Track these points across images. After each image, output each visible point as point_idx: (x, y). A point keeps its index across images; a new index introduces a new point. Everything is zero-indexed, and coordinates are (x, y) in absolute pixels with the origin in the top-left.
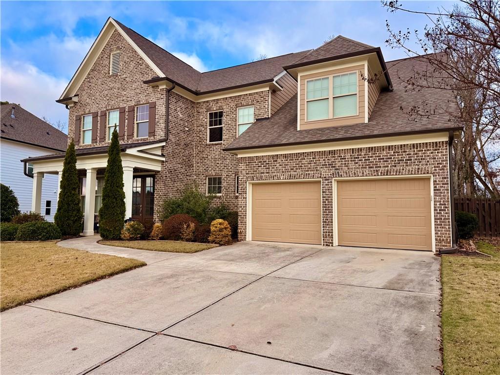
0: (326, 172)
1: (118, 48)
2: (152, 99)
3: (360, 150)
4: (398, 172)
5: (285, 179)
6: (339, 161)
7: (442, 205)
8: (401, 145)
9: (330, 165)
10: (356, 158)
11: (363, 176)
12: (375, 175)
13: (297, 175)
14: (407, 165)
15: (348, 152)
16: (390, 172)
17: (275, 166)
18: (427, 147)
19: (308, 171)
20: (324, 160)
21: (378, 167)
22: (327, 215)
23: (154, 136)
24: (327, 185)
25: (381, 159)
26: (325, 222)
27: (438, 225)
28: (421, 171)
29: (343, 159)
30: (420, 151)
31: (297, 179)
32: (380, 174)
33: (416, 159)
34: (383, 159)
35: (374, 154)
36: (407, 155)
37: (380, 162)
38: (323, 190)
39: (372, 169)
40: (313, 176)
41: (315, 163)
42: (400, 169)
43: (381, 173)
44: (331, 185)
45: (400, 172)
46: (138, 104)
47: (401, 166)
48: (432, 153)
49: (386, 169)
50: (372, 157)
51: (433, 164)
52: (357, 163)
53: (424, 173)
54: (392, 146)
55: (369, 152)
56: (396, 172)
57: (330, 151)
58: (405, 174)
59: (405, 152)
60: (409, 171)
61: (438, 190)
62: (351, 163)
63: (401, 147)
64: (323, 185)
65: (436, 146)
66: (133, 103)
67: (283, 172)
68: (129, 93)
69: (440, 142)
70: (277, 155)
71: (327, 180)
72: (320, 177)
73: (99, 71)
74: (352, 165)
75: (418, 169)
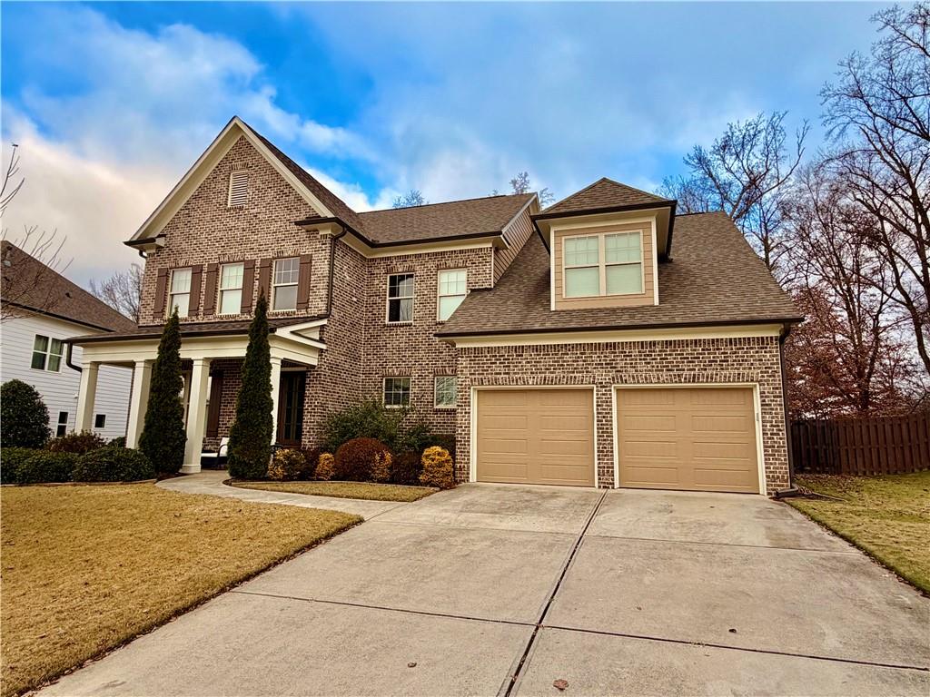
0: (602, 375)
1: (246, 166)
2: (306, 249)
3: (654, 344)
4: (710, 378)
5: (537, 384)
6: (622, 360)
7: (775, 426)
8: (713, 340)
9: (608, 364)
10: (648, 355)
11: (658, 383)
12: (676, 382)
13: (556, 378)
14: (722, 369)
15: (634, 346)
16: (698, 378)
17: (520, 363)
18: (749, 344)
19: (573, 372)
20: (599, 357)
21: (680, 370)
22: (605, 440)
23: (307, 308)
24: (604, 394)
25: (685, 358)
26: (602, 452)
27: (770, 455)
28: (743, 377)
29: (628, 356)
30: (740, 349)
31: (556, 384)
32: (683, 380)
33: (734, 361)
34: (688, 358)
35: (674, 351)
36: (722, 353)
37: (683, 362)
38: (598, 402)
39: (671, 373)
40: (582, 380)
41: (584, 361)
42: (712, 374)
43: (685, 379)
44: (610, 394)
45: (712, 378)
46: (279, 256)
47: (713, 369)
48: (757, 352)
49: (692, 373)
50: (670, 355)
51: (759, 368)
52: (649, 363)
53: (747, 381)
54: (700, 340)
55: (667, 348)
56: (707, 378)
57: (607, 344)
58: (720, 382)
59: (718, 349)
60: (725, 377)
61: (767, 405)
62: (640, 363)
63: (713, 343)
64: (597, 394)
65: (763, 343)
66: (270, 255)
67: (532, 373)
68: (263, 238)
69: (767, 338)
70: (523, 347)
71: (604, 387)
72: (593, 383)
73: (208, 200)
74: (641, 366)
75: (739, 374)
